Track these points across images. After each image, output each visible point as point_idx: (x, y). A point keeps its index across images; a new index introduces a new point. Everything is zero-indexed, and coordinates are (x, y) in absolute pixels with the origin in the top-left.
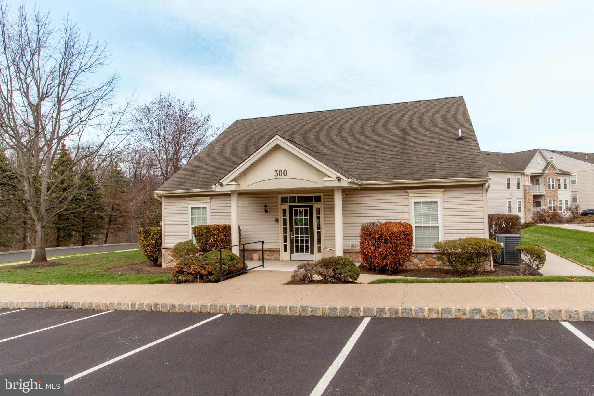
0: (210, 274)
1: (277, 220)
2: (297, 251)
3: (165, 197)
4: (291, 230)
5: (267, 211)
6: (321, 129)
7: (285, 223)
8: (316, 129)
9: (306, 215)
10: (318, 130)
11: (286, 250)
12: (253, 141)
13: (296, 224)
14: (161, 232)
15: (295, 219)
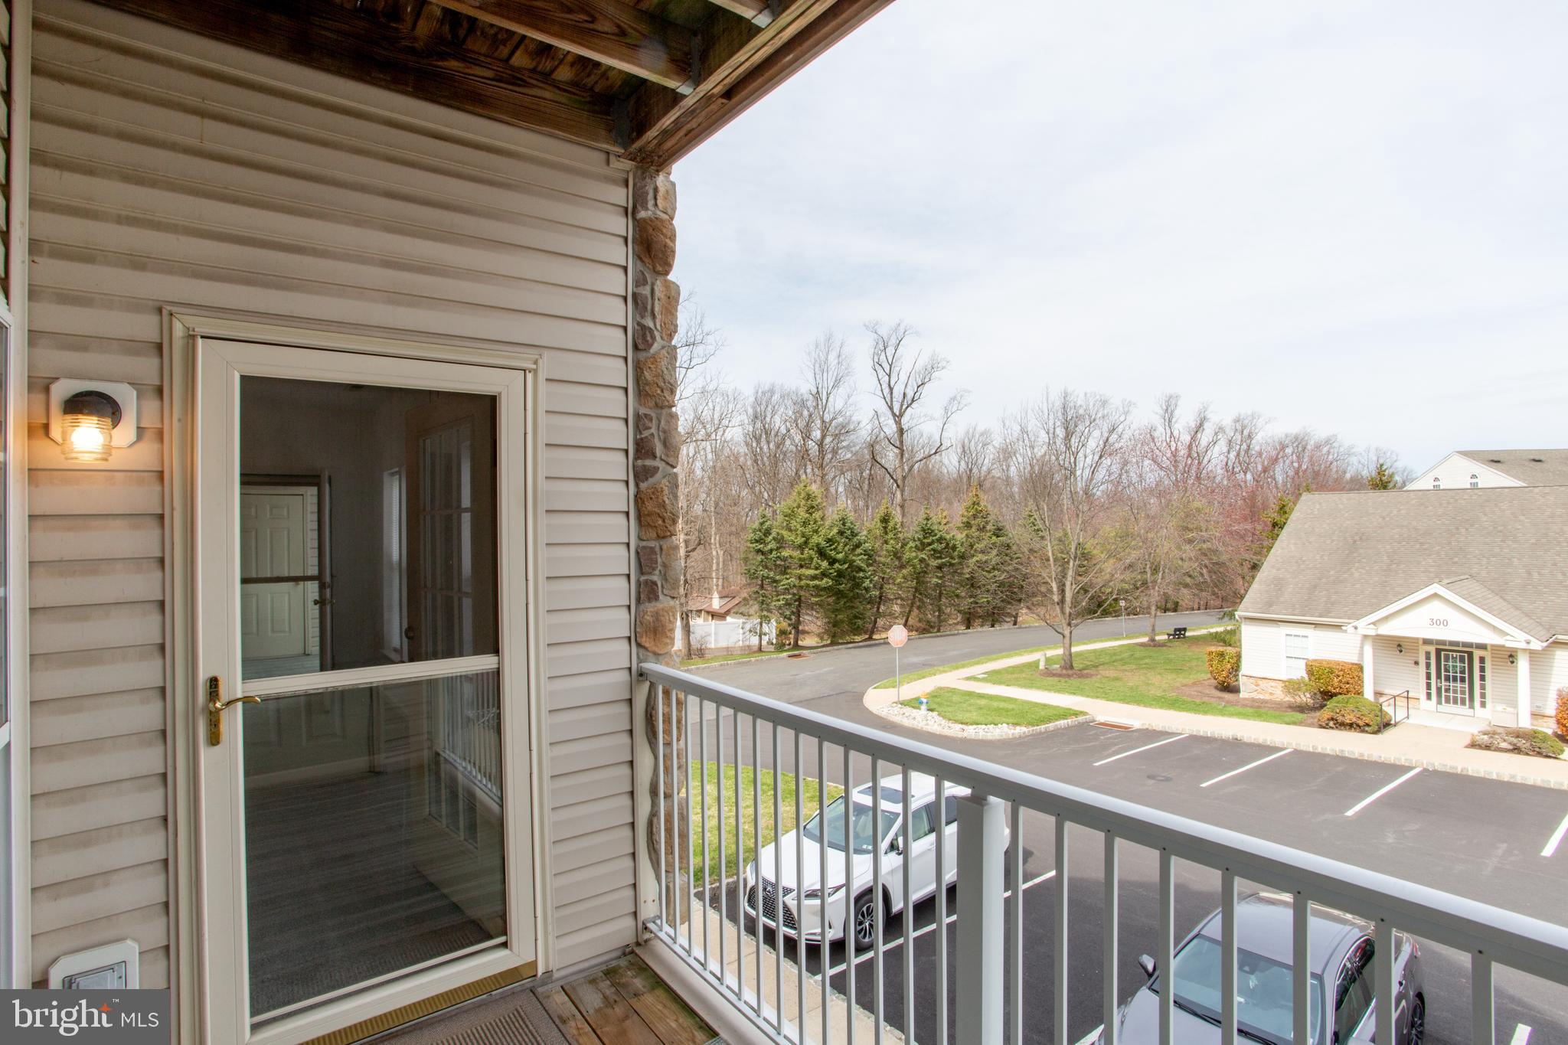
0: (1368, 725)
1: (1416, 663)
2: (1447, 701)
3: (1246, 618)
4: (1439, 676)
5: (1401, 651)
6: (1467, 529)
7: (1428, 665)
8: (1457, 529)
9: (1462, 660)
10: (1463, 530)
11: (1429, 696)
12: (1351, 541)
13: (1447, 670)
14: (1239, 656)
15: (1445, 665)
